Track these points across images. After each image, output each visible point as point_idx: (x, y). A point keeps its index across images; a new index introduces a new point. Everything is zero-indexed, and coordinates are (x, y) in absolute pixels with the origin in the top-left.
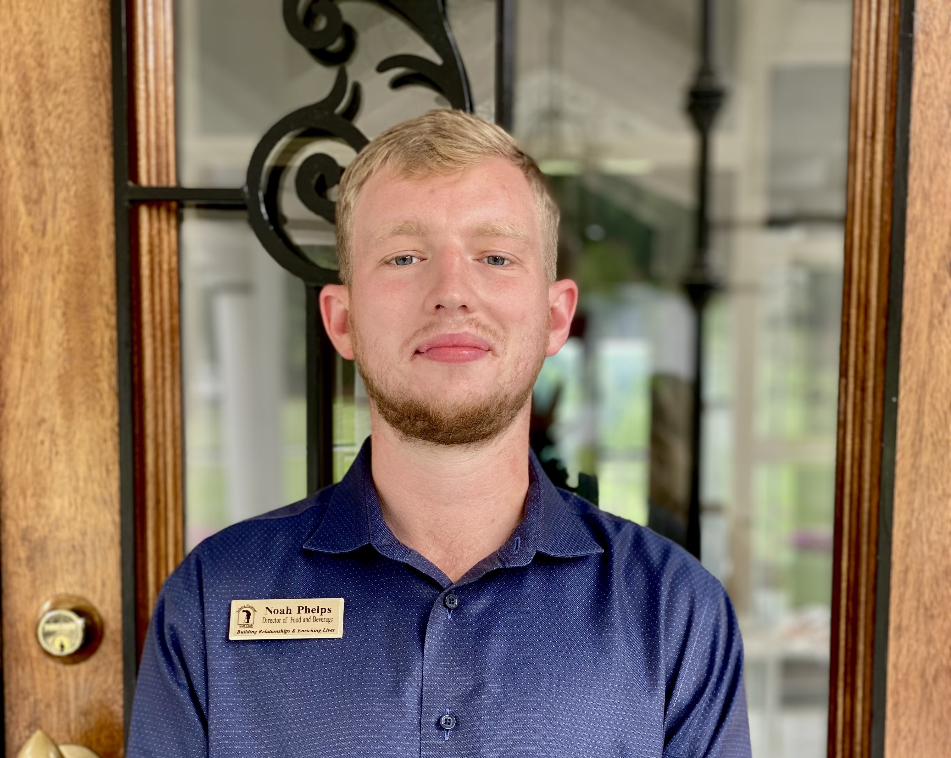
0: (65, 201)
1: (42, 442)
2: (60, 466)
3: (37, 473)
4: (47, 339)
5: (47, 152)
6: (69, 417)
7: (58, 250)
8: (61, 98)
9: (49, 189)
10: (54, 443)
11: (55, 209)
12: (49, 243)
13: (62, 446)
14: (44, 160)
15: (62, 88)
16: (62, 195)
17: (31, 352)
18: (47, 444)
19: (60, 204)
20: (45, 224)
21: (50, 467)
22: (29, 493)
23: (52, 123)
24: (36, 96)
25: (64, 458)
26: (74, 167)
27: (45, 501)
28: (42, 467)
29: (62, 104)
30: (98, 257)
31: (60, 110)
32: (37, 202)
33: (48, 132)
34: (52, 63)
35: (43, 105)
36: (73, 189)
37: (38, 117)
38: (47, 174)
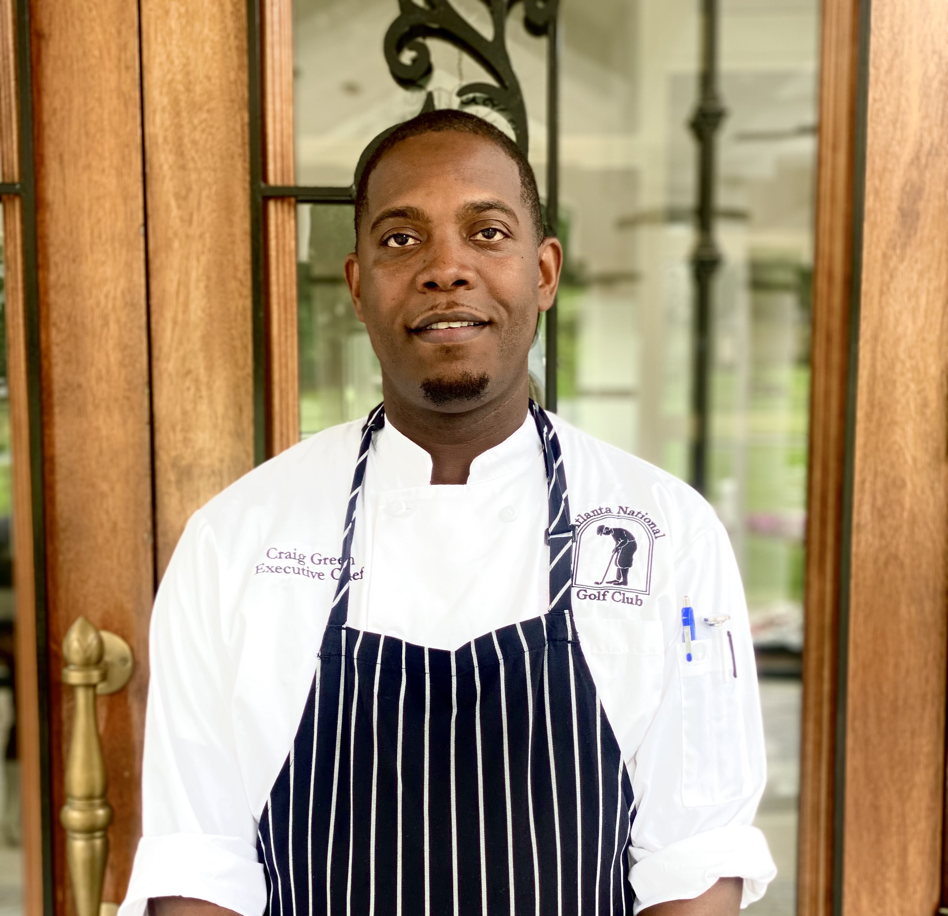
0: (208, 197)
1: (189, 389)
2: (203, 407)
3: (185, 413)
4: (193, 306)
5: (193, 159)
6: (210, 368)
7: (202, 236)
8: (204, 115)
9: (195, 187)
10: (198, 389)
11: (199, 204)
12: (195, 230)
13: (204, 392)
14: (191, 165)
15: (206, 108)
16: (205, 193)
17: (180, 317)
18: (193, 390)
19: (204, 199)
20: (191, 215)
21: (195, 409)
22: (179, 428)
23: (197, 135)
24: (184, 114)
25: (205, 401)
26: (215, 170)
27: (191, 435)
28: (189, 407)
29: (205, 120)
30: (233, 242)
31: (204, 125)
32: (186, 198)
33: (194, 142)
34: (198, 89)
35: (190, 121)
36: (214, 188)
37: (186, 130)
38: (194, 176)
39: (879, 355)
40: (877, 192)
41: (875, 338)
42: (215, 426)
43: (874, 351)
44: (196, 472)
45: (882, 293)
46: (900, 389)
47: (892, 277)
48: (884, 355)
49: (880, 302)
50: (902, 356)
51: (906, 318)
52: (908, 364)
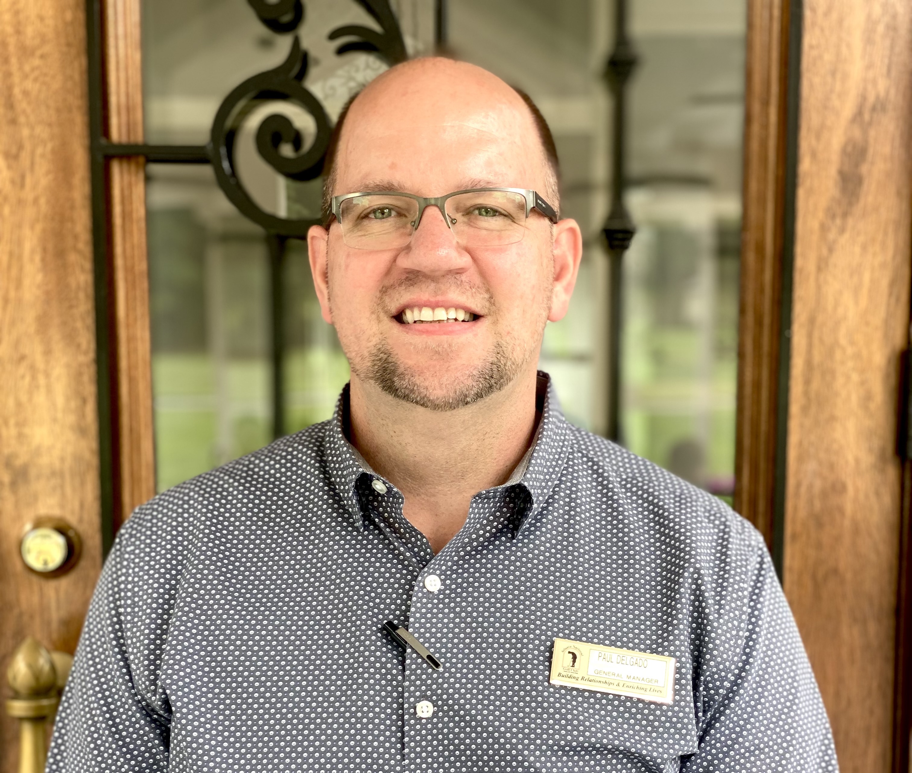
0: (43, 156)
1: (23, 377)
2: (41, 398)
3: (19, 405)
4: (27, 282)
5: (24, 112)
6: (48, 352)
7: (36, 201)
8: (36, 62)
9: (28, 146)
10: (34, 378)
11: (32, 164)
12: (28, 194)
13: (42, 380)
14: (22, 119)
15: (38, 53)
16: (39, 151)
17: (12, 294)
18: (27, 379)
19: (38, 159)
20: (23, 177)
21: (30, 399)
22: (12, 422)
23: (29, 85)
24: (14, 60)
27: (27, 431)
28: (24, 398)
29: (38, 68)
30: (72, 207)
31: (36, 73)
32: (16, 157)
33: (26, 93)
34: (29, 31)
39: (816, 341)
40: (814, 155)
41: (812, 321)
42: (55, 420)
43: (810, 336)
44: (33, 472)
45: (819, 269)
46: (840, 381)
47: (831, 250)
48: (821, 340)
49: (817, 279)
50: (843, 341)
51: (847, 299)
52: (850, 351)
